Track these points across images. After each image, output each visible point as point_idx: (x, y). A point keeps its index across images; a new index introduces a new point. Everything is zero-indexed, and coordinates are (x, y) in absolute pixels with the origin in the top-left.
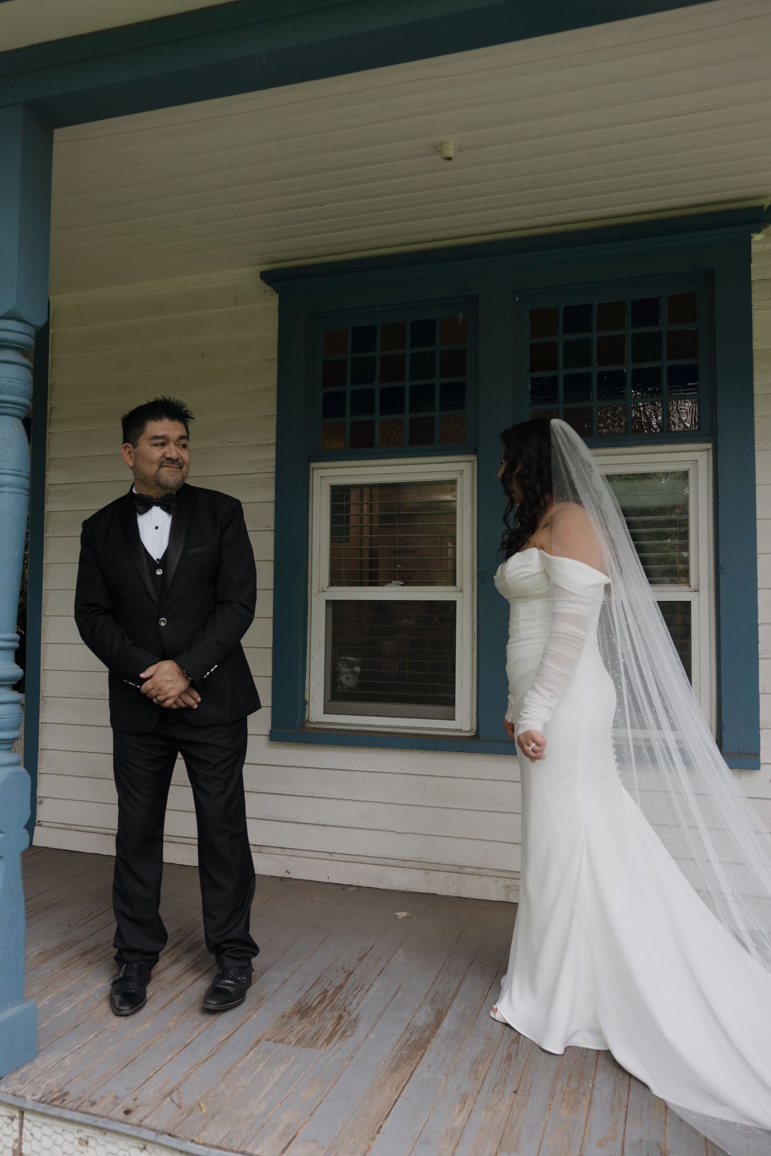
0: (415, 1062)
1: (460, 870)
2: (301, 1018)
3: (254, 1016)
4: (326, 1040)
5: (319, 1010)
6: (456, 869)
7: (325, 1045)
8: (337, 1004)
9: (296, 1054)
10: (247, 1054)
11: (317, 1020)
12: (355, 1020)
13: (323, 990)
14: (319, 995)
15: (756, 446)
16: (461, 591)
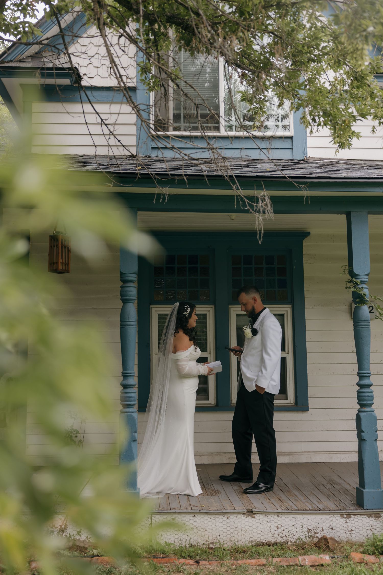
6: (211, 454)
15: (305, 307)
16: (210, 354)
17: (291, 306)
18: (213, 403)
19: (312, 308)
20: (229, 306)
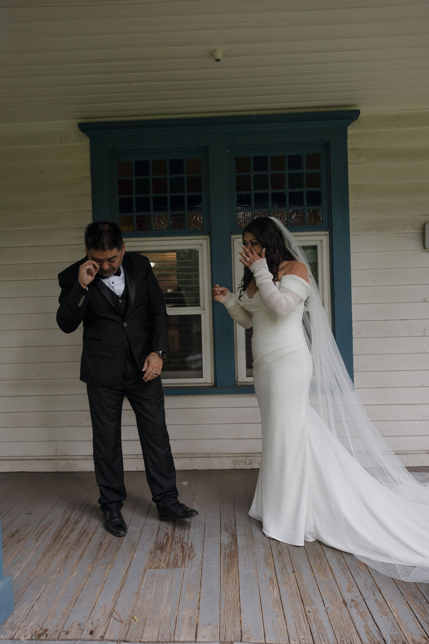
0: (236, 565)
1: (208, 456)
2: (162, 552)
3: (135, 556)
4: (182, 562)
5: (169, 545)
6: (206, 455)
7: (183, 565)
8: (177, 540)
9: (170, 573)
10: (143, 579)
11: (171, 551)
12: (191, 547)
13: (165, 533)
14: (165, 536)
15: (350, 233)
16: (204, 309)
17: (327, 233)
18: (210, 382)
19: (361, 235)
20: (232, 237)
